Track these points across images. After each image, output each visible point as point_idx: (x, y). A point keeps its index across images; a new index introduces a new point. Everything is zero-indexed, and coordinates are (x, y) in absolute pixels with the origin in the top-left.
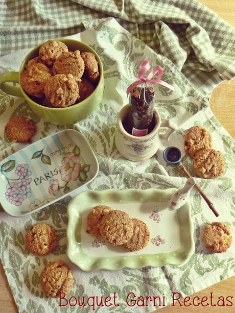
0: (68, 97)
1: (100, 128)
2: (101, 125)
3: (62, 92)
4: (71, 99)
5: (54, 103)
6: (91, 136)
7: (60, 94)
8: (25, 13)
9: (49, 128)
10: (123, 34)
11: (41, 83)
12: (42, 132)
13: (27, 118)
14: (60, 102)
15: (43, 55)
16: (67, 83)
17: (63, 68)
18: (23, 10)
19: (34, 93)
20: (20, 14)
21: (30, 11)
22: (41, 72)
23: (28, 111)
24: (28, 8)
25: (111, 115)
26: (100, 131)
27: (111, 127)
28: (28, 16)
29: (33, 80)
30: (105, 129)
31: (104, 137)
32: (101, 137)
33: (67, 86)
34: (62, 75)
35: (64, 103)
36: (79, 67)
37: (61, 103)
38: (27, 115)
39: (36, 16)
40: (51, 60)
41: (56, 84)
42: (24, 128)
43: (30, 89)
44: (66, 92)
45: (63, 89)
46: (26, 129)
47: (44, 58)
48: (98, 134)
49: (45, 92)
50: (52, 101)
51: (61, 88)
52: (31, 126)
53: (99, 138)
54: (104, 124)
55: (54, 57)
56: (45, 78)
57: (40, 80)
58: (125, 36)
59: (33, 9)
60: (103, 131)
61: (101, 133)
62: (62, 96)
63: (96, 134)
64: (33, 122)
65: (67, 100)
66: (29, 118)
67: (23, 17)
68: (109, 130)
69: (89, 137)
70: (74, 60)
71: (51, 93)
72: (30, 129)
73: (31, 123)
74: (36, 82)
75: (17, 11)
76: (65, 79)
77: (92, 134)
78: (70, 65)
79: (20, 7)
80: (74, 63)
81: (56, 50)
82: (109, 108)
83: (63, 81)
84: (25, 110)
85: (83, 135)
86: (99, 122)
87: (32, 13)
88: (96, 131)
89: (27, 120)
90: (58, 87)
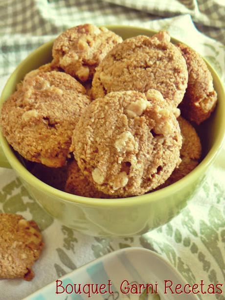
0: (153, 163)
1: (195, 234)
2: (197, 227)
3: (134, 146)
4: (160, 169)
5: (105, 184)
6: (178, 255)
7: (128, 153)
8: (24, 22)
9: (76, 240)
10: (206, 45)
11: (61, 123)
12: (59, 250)
13: (21, 218)
14: (126, 181)
15: (64, 53)
16: (150, 114)
17: (127, 75)
18: (20, 18)
19: (38, 154)
20: (14, 25)
21: (32, 16)
22: (60, 92)
23: (26, 199)
24: (28, 14)
25: (218, 202)
26: (196, 241)
27: (221, 229)
28: (29, 25)
29: (35, 113)
30: (208, 236)
31: (209, 258)
32: (201, 257)
33: (150, 124)
34: (129, 92)
35: (139, 181)
36: (176, 71)
37: (130, 185)
38: (23, 208)
39: (42, 22)
40: (85, 64)
41: (113, 119)
42: (15, 244)
43: (26, 142)
44: (148, 146)
45: (136, 135)
46: (19, 247)
47: (65, 61)
48: (194, 249)
49: (76, 148)
50: (98, 177)
51: (129, 135)
52: (33, 239)
53: (197, 260)
54: (203, 224)
55: (95, 56)
56: (71, 108)
57: (58, 114)
58: (209, 49)
59: (38, 12)
60: (204, 242)
61: (202, 248)
62: (133, 160)
63: (188, 249)
64: (36, 227)
65: (148, 170)
66: (28, 216)
67: (19, 28)
68: (217, 238)
69: (174, 259)
70: (161, 53)
71: (96, 151)
72: (29, 247)
73: (32, 230)
74: (47, 119)
75: (10, 21)
76: (145, 104)
77: (179, 249)
78: (147, 66)
79: (15, 14)
80: (160, 59)
81: (98, 41)
82: (212, 188)
83: (136, 109)
84: (18, 197)
85: (164, 256)
86: (191, 219)
87: (36, 20)
88: (187, 243)
89: (22, 222)
90: (120, 129)
